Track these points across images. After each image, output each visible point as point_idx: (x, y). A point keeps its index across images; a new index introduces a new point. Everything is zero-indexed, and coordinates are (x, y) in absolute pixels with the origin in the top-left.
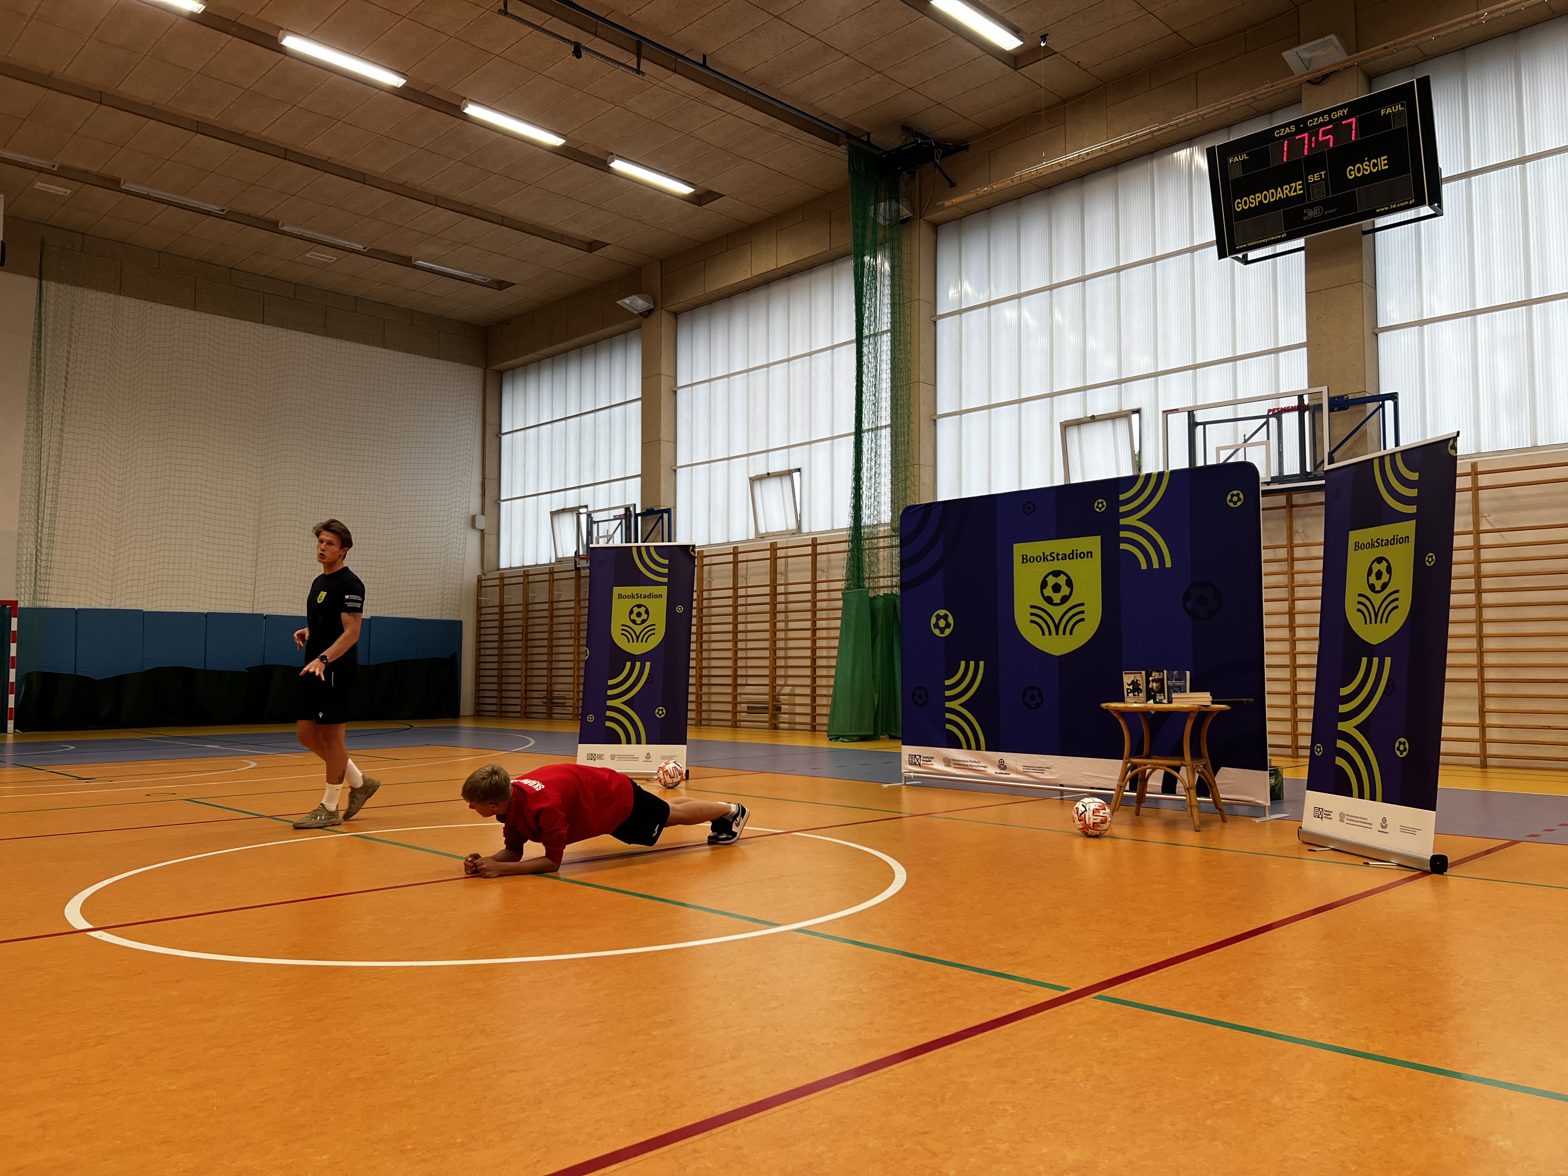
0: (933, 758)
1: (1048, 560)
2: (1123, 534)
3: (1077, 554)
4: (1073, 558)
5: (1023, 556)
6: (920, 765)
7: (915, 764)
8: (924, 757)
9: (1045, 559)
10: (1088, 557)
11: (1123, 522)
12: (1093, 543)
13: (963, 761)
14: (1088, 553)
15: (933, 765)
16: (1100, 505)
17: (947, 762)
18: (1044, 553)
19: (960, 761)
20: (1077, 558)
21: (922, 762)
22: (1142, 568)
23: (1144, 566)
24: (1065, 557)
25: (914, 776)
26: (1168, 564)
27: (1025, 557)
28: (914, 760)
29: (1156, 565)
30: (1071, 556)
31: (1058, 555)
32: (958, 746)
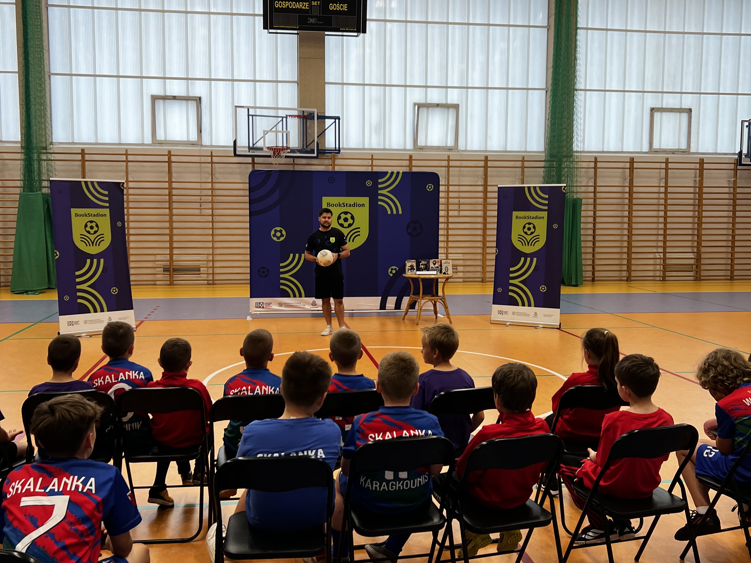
0: (271, 303)
1: (341, 206)
2: (380, 197)
3: (357, 205)
4: (355, 206)
5: (328, 203)
6: (263, 307)
7: (260, 307)
8: (265, 303)
9: (340, 205)
10: (362, 206)
11: (380, 192)
12: (365, 200)
13: (291, 303)
14: (362, 205)
15: (272, 307)
16: (369, 183)
17: (281, 304)
18: (339, 203)
19: (290, 303)
20: (357, 206)
21: (264, 306)
22: (389, 213)
23: (389, 212)
24: (350, 205)
25: (259, 314)
26: (400, 212)
27: (329, 204)
28: (258, 306)
29: (395, 212)
30: (354, 205)
31: (347, 204)
32: (288, 296)
